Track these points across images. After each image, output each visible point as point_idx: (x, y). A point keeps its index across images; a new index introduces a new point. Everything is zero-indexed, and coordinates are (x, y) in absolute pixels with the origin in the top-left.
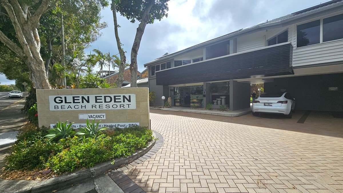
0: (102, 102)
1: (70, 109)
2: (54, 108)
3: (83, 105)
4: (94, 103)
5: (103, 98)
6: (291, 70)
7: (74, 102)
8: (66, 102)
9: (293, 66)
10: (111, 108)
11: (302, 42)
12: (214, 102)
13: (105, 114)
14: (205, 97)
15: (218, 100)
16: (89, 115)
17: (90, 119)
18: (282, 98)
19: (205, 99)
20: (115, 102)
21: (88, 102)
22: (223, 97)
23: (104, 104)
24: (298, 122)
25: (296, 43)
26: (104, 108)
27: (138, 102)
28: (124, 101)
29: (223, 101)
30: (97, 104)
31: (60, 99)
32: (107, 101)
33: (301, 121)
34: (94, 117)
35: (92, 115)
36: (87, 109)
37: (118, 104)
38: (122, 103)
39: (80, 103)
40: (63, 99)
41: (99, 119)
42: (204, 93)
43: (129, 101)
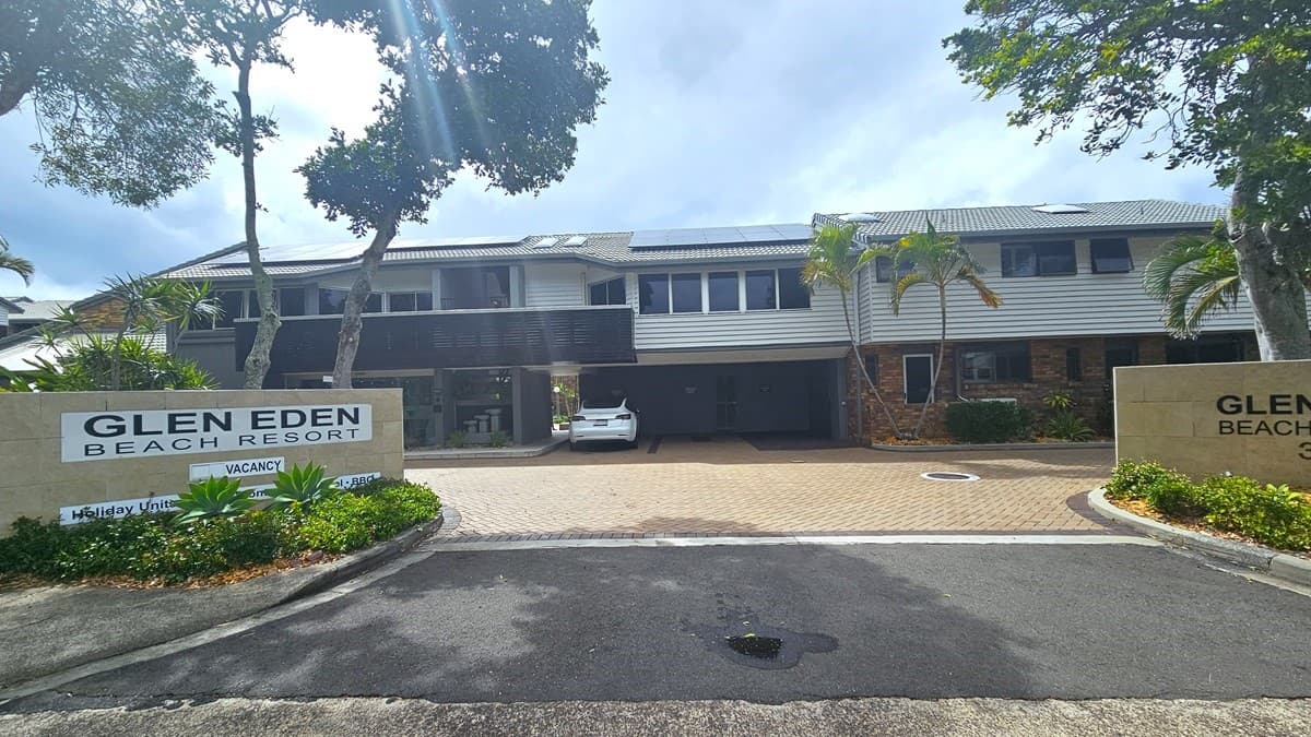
0: (274, 427)
1: (155, 452)
2: (84, 452)
3: (209, 437)
4: (247, 429)
5: (278, 417)
6: (632, 354)
7: (172, 430)
8: (138, 431)
9: (637, 347)
10: (302, 441)
11: (650, 304)
12: (467, 426)
13: (282, 459)
14: (440, 411)
15: (479, 421)
16: (230, 464)
17: (232, 475)
18: (622, 410)
19: (439, 417)
20: (314, 424)
21: (227, 426)
22: (497, 411)
23: (281, 432)
24: (649, 452)
25: (638, 305)
26: (281, 442)
27: (377, 425)
28: (340, 422)
29: (495, 421)
30: (259, 434)
31: (113, 422)
32: (289, 423)
33: (653, 450)
34: (246, 468)
35: (241, 463)
36: (221, 447)
37: (324, 430)
38: (336, 427)
39: (195, 431)
40: (129, 425)
41: (262, 472)
42: (438, 400)
43: (355, 421)
